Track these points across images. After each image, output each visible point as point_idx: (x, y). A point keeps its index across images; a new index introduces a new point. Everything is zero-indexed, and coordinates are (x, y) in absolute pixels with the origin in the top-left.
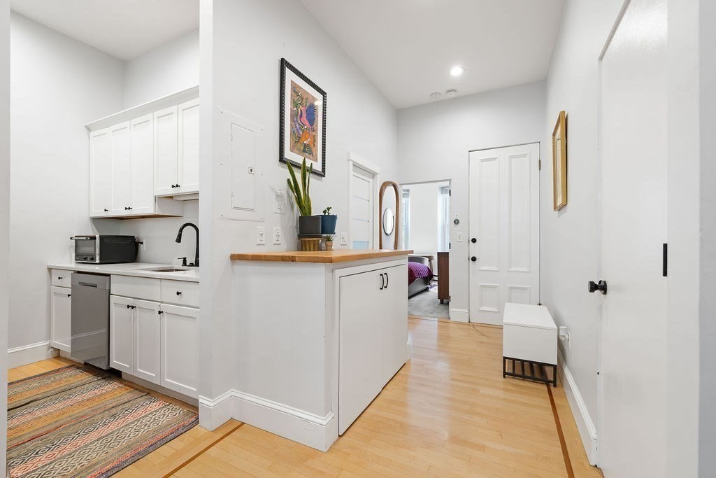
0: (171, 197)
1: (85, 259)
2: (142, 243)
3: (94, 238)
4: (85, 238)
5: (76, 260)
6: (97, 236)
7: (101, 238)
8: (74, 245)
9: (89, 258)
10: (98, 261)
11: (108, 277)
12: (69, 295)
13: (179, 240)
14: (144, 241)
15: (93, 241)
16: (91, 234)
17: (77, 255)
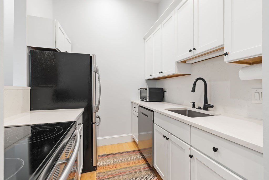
0: (184, 62)
1: (143, 99)
2: (166, 92)
3: (146, 89)
4: (143, 89)
5: (141, 99)
6: (148, 88)
7: (149, 89)
8: (140, 92)
9: (145, 98)
10: (148, 100)
11: (153, 113)
12: (137, 117)
13: (194, 90)
14: (167, 91)
15: (146, 91)
16: (145, 87)
17: (141, 97)
